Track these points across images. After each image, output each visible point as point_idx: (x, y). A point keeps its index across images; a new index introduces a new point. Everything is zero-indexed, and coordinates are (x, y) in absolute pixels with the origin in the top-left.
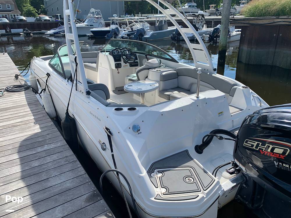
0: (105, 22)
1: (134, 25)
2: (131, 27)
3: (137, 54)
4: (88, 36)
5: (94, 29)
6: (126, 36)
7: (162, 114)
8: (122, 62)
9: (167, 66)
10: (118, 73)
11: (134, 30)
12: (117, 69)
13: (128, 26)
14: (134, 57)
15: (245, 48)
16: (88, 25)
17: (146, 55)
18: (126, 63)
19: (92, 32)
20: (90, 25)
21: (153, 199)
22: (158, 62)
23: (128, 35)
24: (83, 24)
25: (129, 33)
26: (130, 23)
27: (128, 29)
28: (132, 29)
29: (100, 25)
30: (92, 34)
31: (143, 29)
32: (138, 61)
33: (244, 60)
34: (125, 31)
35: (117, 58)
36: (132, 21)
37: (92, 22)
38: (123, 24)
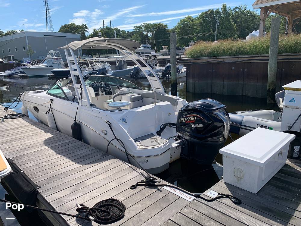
0: (65, 63)
1: (95, 65)
2: (92, 67)
3: (111, 86)
4: (49, 76)
5: (55, 70)
6: (89, 75)
7: (137, 113)
8: (100, 92)
9: (134, 93)
10: (98, 100)
11: (95, 69)
12: (96, 97)
13: (90, 66)
14: (108, 88)
15: (191, 81)
16: (47, 66)
17: (118, 86)
18: (103, 93)
19: (53, 72)
20: (49, 66)
21: (137, 149)
22: (127, 90)
23: (90, 74)
24: (41, 65)
25: (91, 72)
26: (91, 63)
27: (89, 69)
28: (93, 69)
29: (60, 65)
30: (53, 74)
31: (105, 69)
32: (112, 91)
33: (191, 91)
34: (87, 70)
35: (96, 89)
36: (93, 61)
37: (51, 63)
38: (85, 64)
